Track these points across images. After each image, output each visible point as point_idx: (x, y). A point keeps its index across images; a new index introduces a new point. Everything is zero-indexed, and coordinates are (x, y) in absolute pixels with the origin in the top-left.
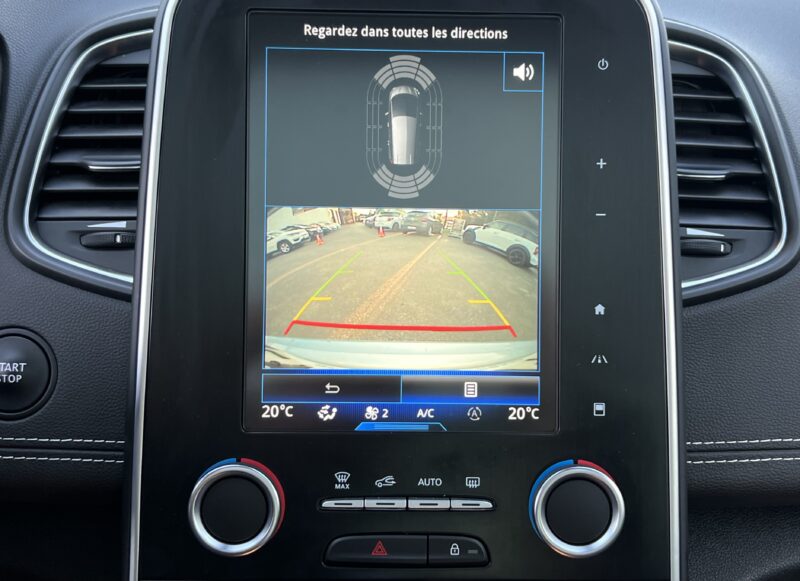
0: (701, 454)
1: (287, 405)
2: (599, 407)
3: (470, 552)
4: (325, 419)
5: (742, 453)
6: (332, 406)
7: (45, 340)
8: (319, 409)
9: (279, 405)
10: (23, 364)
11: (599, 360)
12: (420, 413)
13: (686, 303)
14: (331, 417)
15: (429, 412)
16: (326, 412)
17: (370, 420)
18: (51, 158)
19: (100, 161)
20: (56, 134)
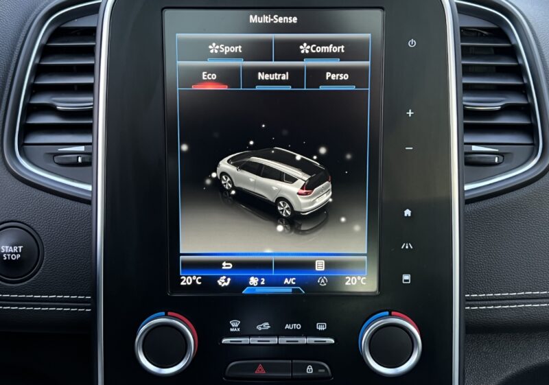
0: (477, 303)
1: (197, 276)
2: (406, 277)
3: (320, 371)
4: (223, 285)
5: (504, 302)
6: (227, 277)
7: (35, 231)
8: (219, 279)
9: (192, 276)
10: (20, 247)
11: (406, 246)
12: (286, 281)
13: (466, 201)
14: (227, 284)
15: (292, 280)
16: (223, 281)
17: (253, 286)
18: (30, 99)
19: (64, 103)
20: (32, 81)
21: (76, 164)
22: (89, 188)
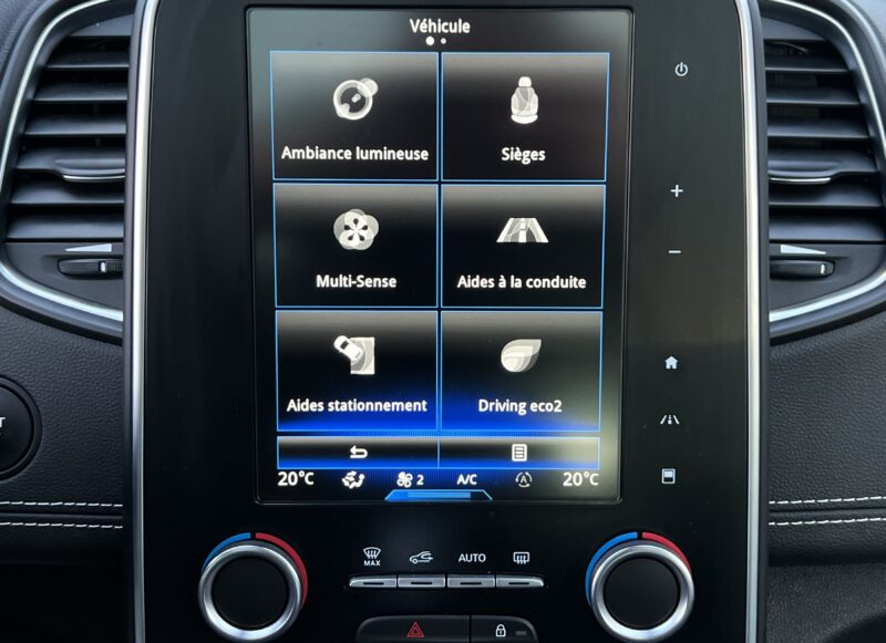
0: (787, 514)
1: (306, 472)
2: (669, 473)
3: (519, 633)
4: (351, 487)
5: (835, 513)
6: (359, 472)
7: (25, 390)
8: (344, 475)
9: (297, 472)
10: (2, 418)
11: (669, 420)
12: (461, 479)
13: (772, 341)
14: (359, 484)
15: (470, 478)
16: (352, 479)
17: (403, 488)
18: (18, 162)
19: (77, 169)
20: (21, 130)
21: (98, 276)
22: (118, 316)
